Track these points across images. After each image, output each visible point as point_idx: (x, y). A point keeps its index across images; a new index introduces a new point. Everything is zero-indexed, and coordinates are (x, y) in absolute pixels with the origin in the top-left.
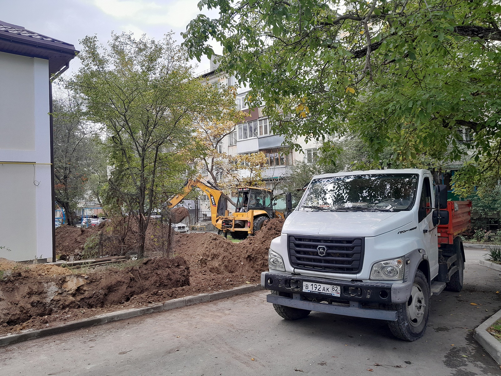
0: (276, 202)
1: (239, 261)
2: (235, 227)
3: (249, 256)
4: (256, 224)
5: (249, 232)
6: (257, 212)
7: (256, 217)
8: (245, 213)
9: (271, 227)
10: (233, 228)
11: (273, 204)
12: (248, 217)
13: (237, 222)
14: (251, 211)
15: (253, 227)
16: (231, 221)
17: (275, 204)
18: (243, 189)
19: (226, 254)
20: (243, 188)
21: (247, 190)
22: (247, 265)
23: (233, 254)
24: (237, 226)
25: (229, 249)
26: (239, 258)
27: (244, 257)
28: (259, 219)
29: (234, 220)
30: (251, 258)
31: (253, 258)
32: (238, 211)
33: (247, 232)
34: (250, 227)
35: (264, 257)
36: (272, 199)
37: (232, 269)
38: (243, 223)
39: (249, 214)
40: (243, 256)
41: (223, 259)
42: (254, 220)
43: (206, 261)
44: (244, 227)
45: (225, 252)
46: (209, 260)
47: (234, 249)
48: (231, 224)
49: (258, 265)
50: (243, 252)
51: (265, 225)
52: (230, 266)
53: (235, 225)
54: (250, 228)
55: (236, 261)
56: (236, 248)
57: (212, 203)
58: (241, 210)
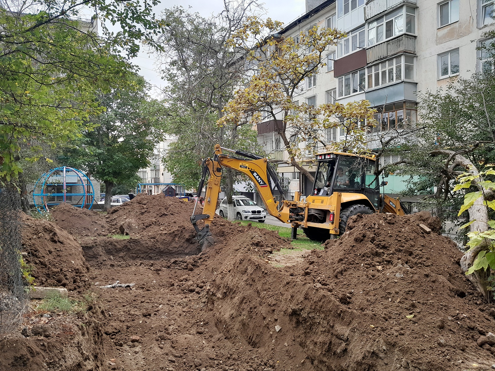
0: (386, 180)
1: (273, 320)
2: (308, 220)
3: (295, 313)
4: (345, 217)
5: (332, 232)
6: (347, 197)
7: (345, 206)
8: (327, 197)
9: (364, 236)
10: (304, 221)
11: (380, 183)
12: (331, 204)
13: (313, 212)
14: (335, 194)
15: (340, 223)
16: (302, 209)
17: (384, 184)
18: (325, 157)
19: (249, 292)
20: (325, 155)
21: (332, 156)
22: (289, 337)
23: (263, 294)
24: (311, 218)
25: (257, 279)
26: (274, 311)
27: (284, 309)
28: (352, 209)
29: (307, 209)
30: (301, 319)
31: (305, 320)
32: (316, 192)
33: (328, 230)
34: (333, 223)
35: (333, 327)
36: (377, 173)
37: (255, 336)
38: (323, 215)
39: (332, 199)
40: (283, 306)
41: (241, 303)
42: (341, 210)
43: (214, 298)
44: (323, 221)
45: (248, 287)
46: (218, 298)
47: (265, 283)
48: (302, 215)
49: (316, 343)
50: (285, 297)
51: (350, 228)
52: (251, 325)
53: (309, 216)
54: (334, 225)
55: (264, 318)
56: (270, 279)
57: (259, 183)
58: (322, 191)
